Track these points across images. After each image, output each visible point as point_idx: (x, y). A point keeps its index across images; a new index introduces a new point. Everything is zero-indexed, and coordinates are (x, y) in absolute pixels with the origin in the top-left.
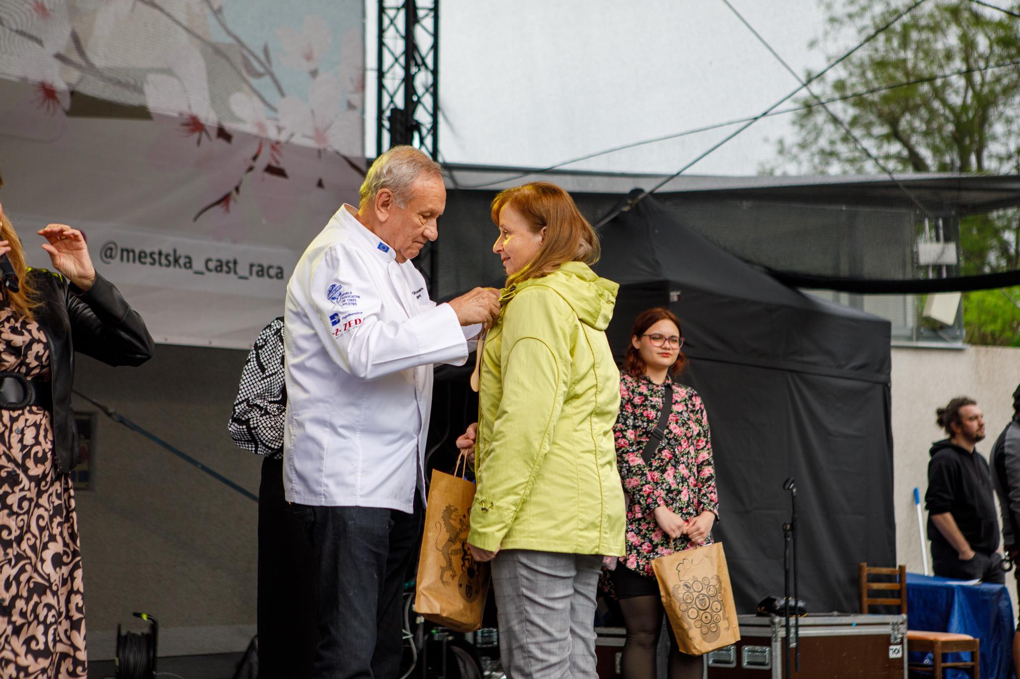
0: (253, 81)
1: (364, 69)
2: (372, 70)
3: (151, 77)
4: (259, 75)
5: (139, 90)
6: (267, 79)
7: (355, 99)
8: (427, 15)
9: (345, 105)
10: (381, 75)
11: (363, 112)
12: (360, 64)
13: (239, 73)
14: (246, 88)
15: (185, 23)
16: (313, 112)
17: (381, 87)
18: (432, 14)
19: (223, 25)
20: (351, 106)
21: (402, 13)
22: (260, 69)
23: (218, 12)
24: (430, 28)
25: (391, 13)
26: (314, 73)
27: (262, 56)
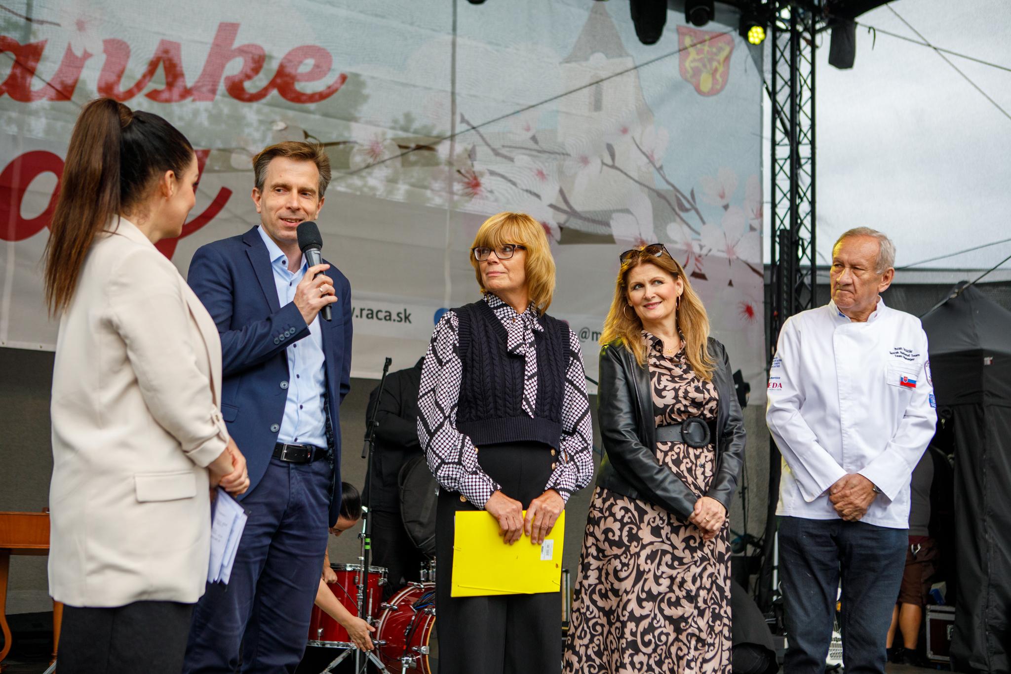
0: (682, 214)
1: (761, 204)
2: (767, 202)
3: (614, 215)
4: (687, 210)
5: (607, 224)
6: (693, 212)
7: (756, 224)
8: (806, 162)
9: (748, 228)
10: (774, 206)
11: (761, 232)
12: (758, 199)
13: (674, 210)
14: (678, 219)
15: (637, 179)
16: (725, 234)
17: (774, 214)
18: (810, 161)
19: (664, 178)
20: (752, 229)
21: (788, 161)
22: (687, 206)
23: (660, 169)
24: (810, 172)
25: (781, 162)
26: (726, 207)
27: (689, 197)
